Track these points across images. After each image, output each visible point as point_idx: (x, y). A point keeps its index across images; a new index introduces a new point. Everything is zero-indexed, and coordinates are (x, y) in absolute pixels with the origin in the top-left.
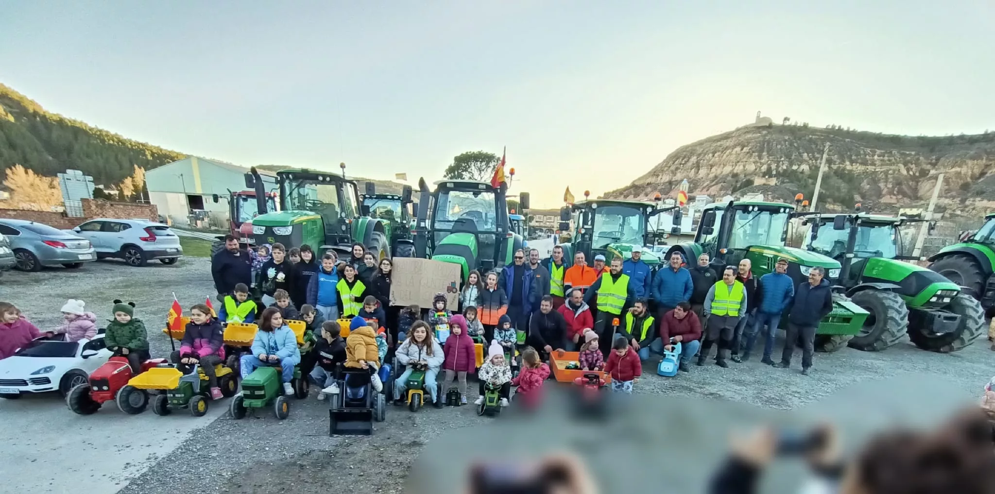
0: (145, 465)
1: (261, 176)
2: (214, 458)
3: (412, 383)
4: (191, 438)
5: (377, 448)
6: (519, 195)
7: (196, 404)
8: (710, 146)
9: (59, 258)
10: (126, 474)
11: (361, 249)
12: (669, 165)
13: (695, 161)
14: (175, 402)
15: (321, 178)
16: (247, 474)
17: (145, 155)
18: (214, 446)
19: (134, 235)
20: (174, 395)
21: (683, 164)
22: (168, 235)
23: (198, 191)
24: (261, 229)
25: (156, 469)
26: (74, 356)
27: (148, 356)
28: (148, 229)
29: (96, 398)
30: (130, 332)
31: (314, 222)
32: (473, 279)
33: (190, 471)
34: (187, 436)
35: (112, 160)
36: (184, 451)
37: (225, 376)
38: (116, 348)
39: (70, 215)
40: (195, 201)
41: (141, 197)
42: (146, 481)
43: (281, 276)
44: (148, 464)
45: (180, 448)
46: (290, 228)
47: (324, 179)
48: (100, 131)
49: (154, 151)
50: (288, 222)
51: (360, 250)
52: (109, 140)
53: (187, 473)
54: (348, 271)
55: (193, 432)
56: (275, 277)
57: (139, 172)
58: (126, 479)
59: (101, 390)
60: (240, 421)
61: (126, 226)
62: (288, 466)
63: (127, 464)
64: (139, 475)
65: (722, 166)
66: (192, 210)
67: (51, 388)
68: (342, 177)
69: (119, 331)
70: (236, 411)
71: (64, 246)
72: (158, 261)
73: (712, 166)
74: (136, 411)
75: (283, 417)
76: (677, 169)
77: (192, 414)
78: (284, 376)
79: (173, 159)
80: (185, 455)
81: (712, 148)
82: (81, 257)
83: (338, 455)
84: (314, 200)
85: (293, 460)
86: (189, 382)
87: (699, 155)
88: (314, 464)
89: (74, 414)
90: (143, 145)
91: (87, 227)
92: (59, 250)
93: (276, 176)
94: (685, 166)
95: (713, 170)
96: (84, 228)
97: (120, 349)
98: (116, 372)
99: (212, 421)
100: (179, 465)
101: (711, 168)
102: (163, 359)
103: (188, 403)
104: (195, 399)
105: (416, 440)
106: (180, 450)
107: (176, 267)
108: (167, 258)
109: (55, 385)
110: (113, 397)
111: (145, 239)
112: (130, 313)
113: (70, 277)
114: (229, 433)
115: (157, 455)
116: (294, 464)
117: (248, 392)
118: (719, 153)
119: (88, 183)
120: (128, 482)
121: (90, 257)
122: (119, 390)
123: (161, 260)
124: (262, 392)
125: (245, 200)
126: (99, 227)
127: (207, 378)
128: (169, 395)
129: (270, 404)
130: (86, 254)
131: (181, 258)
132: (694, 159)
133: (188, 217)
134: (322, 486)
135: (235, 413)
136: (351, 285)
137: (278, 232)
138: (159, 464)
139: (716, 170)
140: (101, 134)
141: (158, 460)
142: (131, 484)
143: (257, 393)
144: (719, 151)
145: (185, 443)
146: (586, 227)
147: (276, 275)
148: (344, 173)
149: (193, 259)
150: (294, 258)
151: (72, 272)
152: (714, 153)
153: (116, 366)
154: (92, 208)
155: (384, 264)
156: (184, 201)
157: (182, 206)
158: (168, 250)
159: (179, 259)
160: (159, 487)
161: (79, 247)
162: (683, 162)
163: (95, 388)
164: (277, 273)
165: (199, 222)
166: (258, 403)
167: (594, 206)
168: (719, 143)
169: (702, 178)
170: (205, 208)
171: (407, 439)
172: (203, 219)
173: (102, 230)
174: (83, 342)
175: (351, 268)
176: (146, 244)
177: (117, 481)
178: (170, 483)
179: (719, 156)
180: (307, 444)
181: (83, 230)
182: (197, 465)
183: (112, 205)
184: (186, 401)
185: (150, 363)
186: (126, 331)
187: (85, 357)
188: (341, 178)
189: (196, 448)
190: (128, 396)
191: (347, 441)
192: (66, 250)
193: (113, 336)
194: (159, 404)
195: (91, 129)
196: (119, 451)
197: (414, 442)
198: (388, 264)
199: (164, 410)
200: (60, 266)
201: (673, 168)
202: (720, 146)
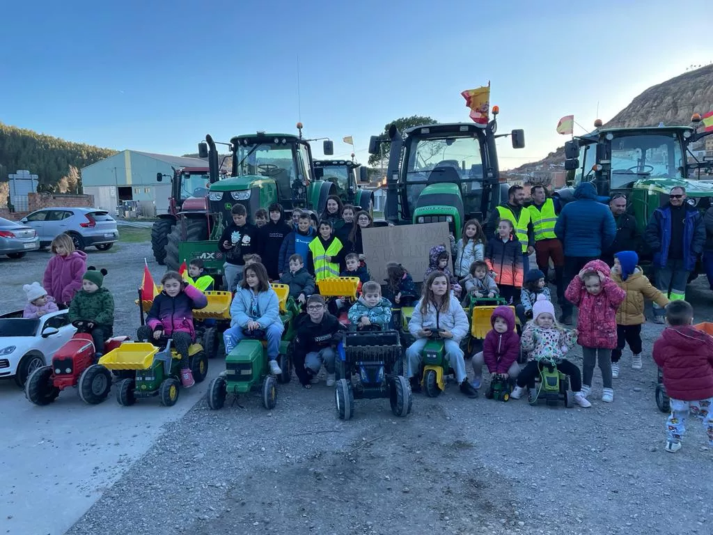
0: (117, 470)
1: (216, 144)
2: (199, 462)
3: (428, 356)
4: (166, 435)
5: (411, 450)
6: (511, 133)
7: (168, 389)
8: (688, 83)
9: (8, 247)
10: (96, 482)
11: (336, 203)
12: (637, 109)
13: (671, 101)
14: (144, 387)
15: (276, 141)
16: (248, 486)
17: (82, 156)
18: (196, 445)
19: (75, 223)
20: (144, 379)
21: (655, 107)
22: (107, 220)
23: (129, 182)
24: (218, 196)
25: (130, 475)
26: (34, 335)
27: (110, 334)
28: (89, 215)
29: (57, 382)
30: (98, 303)
31: (269, 185)
32: (471, 230)
33: (173, 480)
34: (160, 432)
35: (52, 162)
36: (161, 451)
37: (197, 354)
38: (81, 324)
39: (16, 210)
40: (125, 193)
41: (76, 191)
42: (123, 494)
43: (247, 239)
44: (120, 468)
45: (154, 447)
46: (249, 192)
47: (280, 142)
48: (45, 137)
49: (90, 151)
50: (247, 185)
51: (334, 204)
52: (52, 145)
53: (170, 483)
54: (323, 229)
55: (165, 426)
56: (240, 242)
57: (74, 172)
58: (97, 490)
59: (63, 373)
60: (219, 412)
61: (68, 214)
62: (297, 474)
63: (97, 468)
64: (112, 484)
65: (707, 103)
66: (120, 201)
67: (9, 373)
68: (299, 138)
69: (86, 303)
70: (215, 398)
71: (13, 235)
72: (93, 248)
73: (694, 105)
74: (96, 399)
75: (271, 406)
76: (648, 112)
77: (161, 402)
78: (271, 351)
79: (105, 156)
80: (163, 458)
81: (690, 85)
82: (26, 246)
83: (359, 459)
84: (268, 165)
85: (302, 466)
86: (160, 361)
87: (675, 94)
88: (333, 472)
89: (32, 405)
90: (81, 146)
91: (34, 218)
92: (8, 240)
93: (230, 143)
94: (658, 108)
95: (697, 109)
96: (31, 219)
97: (86, 322)
98: (80, 351)
99: (185, 412)
100: (157, 471)
101: (694, 108)
102: (126, 337)
103: (159, 387)
104: (167, 382)
105: (459, 439)
106: (155, 451)
107: (112, 252)
108: (103, 244)
109: (12, 370)
110: (75, 383)
111: (85, 226)
112: (99, 283)
113: (14, 266)
114: (209, 429)
115: (129, 456)
116: (306, 471)
117: (232, 372)
118: (701, 90)
119: (33, 181)
120: (101, 494)
121: (33, 246)
122: (83, 372)
123: (97, 246)
124: (249, 372)
125: (188, 177)
126: (44, 216)
127: (179, 356)
128: (138, 379)
129: (257, 389)
130: (31, 243)
131: (116, 243)
132: (669, 99)
133: (117, 208)
134: (357, 508)
135: (214, 401)
136: (326, 244)
137: (237, 197)
138: (133, 469)
139: (700, 109)
140: (46, 141)
141: (132, 462)
142: (104, 497)
143: (244, 372)
144: (701, 87)
145: (159, 441)
146: (602, 162)
147: (241, 239)
148: (301, 133)
149: (126, 245)
150: (260, 220)
151: (15, 262)
152: (694, 91)
153: (82, 344)
154: (37, 202)
155: (362, 219)
156: (113, 192)
157: (112, 198)
158: (106, 235)
159: (114, 244)
160: (139, 502)
161: (26, 236)
162: (655, 104)
163: (58, 371)
164: (242, 237)
165: (127, 212)
166: (244, 386)
167: (610, 137)
168: (699, 79)
169: (683, 119)
170: (133, 197)
171: (446, 437)
172: (131, 210)
173: (47, 219)
174: (44, 319)
175: (328, 226)
176: (86, 231)
177: (87, 493)
178: (152, 497)
179: (702, 93)
180: (312, 443)
181: (29, 221)
182: (179, 471)
183: (54, 198)
184: (157, 387)
185: (112, 341)
186: (94, 303)
187: (45, 336)
188: (297, 140)
189: (174, 448)
190: (91, 380)
191: (364, 439)
192: (14, 239)
193: (78, 307)
194: (125, 391)
195: (38, 136)
196: (84, 450)
197: (458, 442)
198: (366, 219)
199: (130, 400)
200: (6, 256)
201: (642, 112)
202: (701, 82)
